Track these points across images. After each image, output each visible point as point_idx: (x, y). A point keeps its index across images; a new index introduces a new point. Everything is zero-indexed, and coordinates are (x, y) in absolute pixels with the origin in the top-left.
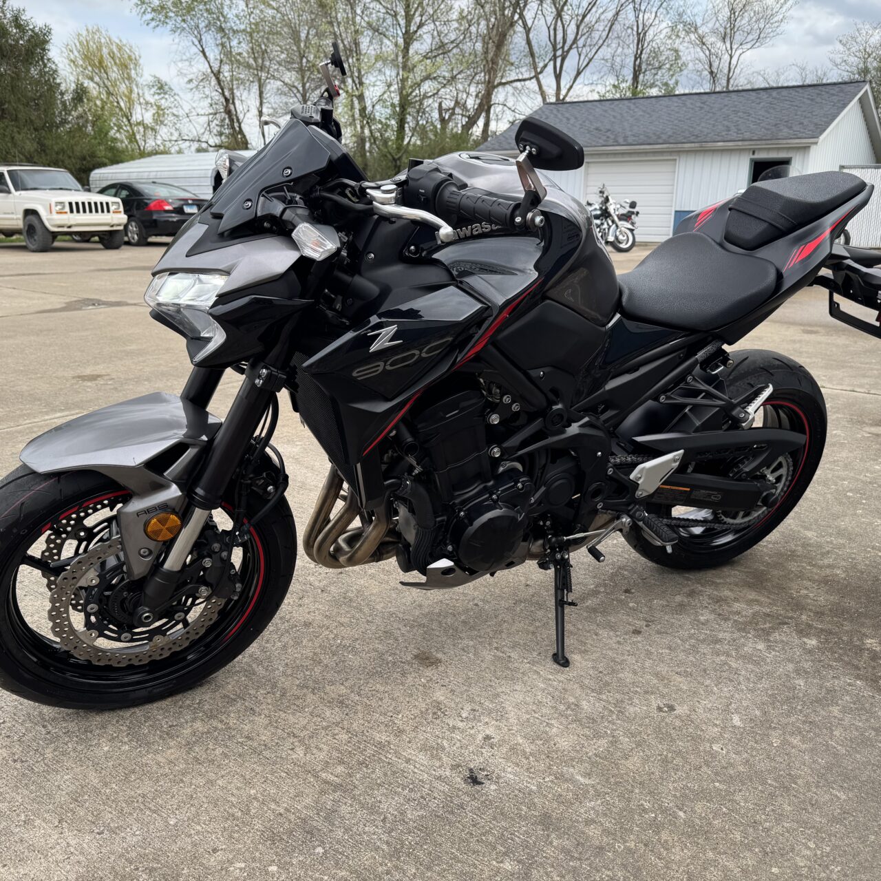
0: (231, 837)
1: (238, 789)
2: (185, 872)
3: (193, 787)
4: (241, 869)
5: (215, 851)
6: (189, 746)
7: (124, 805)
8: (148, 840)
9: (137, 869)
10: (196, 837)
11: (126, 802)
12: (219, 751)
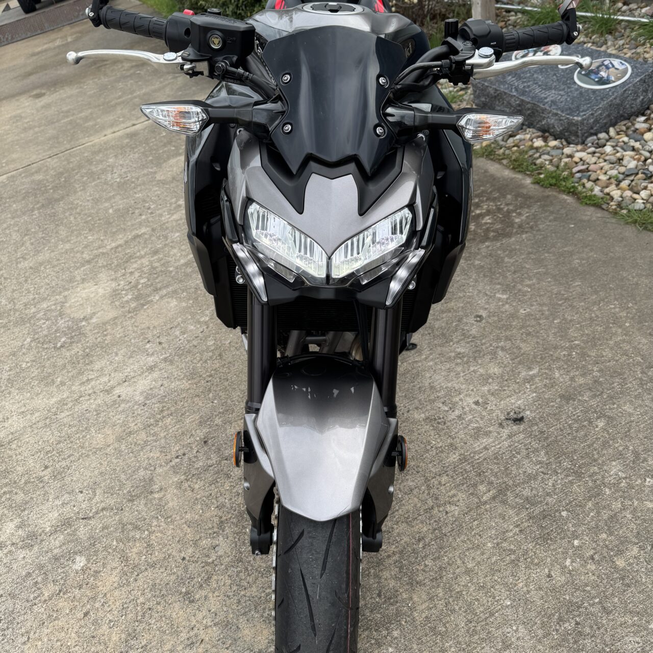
0: (536, 564)
1: (483, 554)
2: (568, 598)
3: (469, 585)
4: (572, 562)
5: (549, 576)
6: (413, 584)
7: (476, 637)
8: (525, 620)
9: (557, 630)
10: (531, 587)
11: (471, 636)
12: (429, 562)
